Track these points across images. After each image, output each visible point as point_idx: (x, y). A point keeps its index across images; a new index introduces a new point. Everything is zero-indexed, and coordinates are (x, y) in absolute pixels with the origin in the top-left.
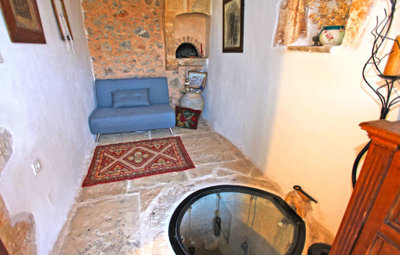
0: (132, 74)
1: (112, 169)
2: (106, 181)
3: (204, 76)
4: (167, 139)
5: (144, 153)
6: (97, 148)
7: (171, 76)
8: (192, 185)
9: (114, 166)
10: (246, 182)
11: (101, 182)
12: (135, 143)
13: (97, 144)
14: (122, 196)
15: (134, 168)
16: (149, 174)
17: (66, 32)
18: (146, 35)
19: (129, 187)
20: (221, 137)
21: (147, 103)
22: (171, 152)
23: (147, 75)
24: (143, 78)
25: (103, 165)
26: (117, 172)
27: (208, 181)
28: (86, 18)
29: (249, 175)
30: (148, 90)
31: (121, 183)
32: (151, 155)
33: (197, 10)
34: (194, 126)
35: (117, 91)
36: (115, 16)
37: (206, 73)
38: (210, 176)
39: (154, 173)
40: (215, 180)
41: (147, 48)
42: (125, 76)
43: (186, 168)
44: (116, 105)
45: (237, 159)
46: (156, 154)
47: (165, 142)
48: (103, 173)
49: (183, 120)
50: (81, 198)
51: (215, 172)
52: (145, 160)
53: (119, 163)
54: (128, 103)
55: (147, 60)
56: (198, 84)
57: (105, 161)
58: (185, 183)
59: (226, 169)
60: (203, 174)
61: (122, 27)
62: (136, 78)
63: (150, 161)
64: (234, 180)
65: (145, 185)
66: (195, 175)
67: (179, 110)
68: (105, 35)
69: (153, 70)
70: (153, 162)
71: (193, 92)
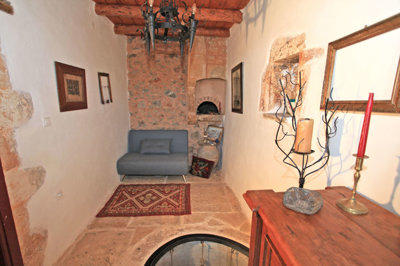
0: (160, 126)
1: (123, 206)
2: (115, 215)
3: (221, 130)
4: (178, 185)
5: (154, 194)
6: (120, 186)
7: (192, 129)
8: (181, 230)
9: (126, 203)
10: (231, 235)
11: (111, 215)
12: (150, 185)
13: (121, 183)
14: (121, 230)
15: (141, 207)
16: (150, 214)
17: (106, 97)
18: (173, 96)
19: (130, 223)
20: (228, 188)
21: (168, 152)
22: (177, 197)
23: (172, 128)
24: (168, 131)
25: (118, 201)
26: (126, 209)
27: (197, 228)
28: (129, 83)
29: (238, 229)
30: (171, 140)
31: (126, 219)
32: (159, 197)
33: (214, 76)
34: (206, 175)
35: (146, 140)
36: (150, 82)
37: (223, 128)
38: (201, 224)
39: (155, 214)
40: (204, 229)
41: (173, 106)
42: (154, 128)
43: (182, 214)
44: (142, 152)
45: (233, 212)
46: (164, 197)
47: (175, 187)
48: (116, 208)
49: (197, 169)
50: (91, 227)
51: (207, 221)
52: (152, 201)
53: (131, 201)
54: (152, 150)
55: (173, 115)
56: (215, 137)
57: (122, 198)
58: (176, 227)
59: (218, 220)
60: (195, 221)
61: (155, 90)
62: (162, 130)
63: (156, 203)
64: (222, 231)
65: (143, 223)
66: (188, 221)
67: (195, 159)
68: (142, 96)
69: (178, 124)
70: (158, 204)
71: (209, 144)
